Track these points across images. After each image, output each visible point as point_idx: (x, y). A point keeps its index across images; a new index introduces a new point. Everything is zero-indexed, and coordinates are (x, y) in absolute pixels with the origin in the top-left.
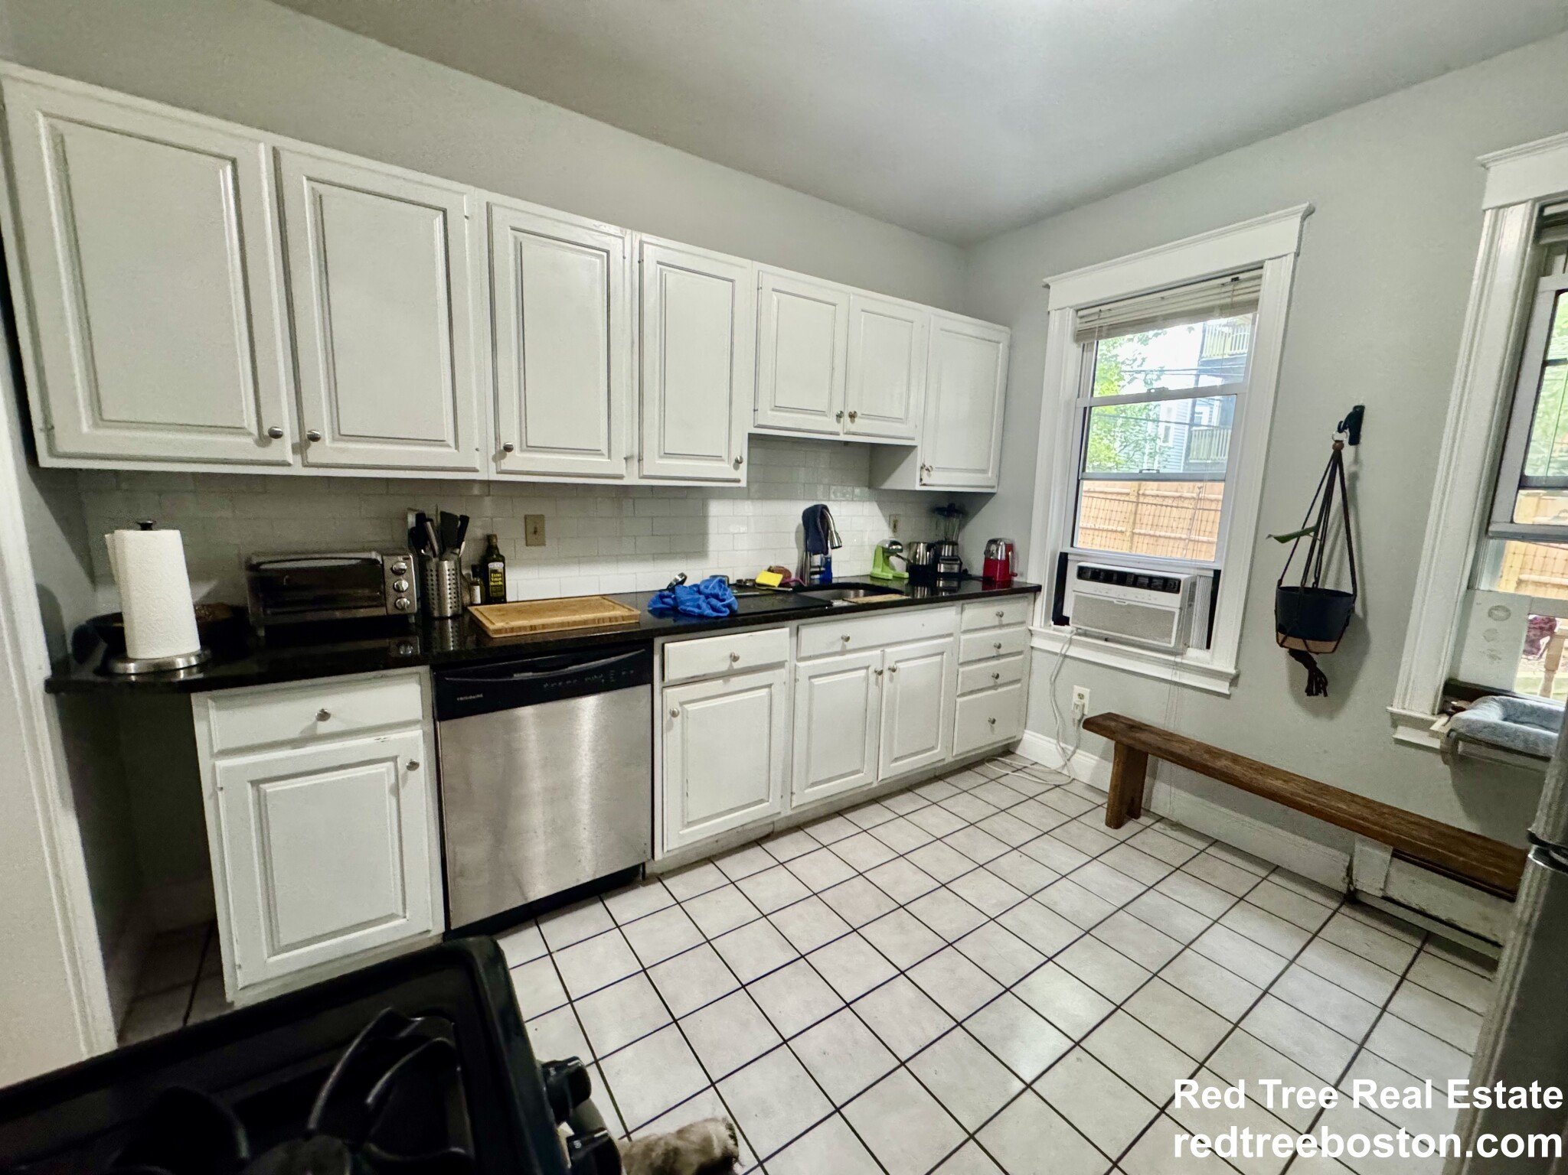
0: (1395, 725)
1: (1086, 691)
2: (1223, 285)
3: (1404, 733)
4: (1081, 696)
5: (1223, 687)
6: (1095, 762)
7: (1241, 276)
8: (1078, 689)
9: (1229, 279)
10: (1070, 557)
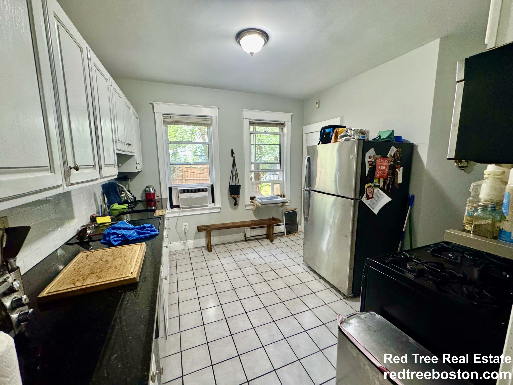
0: (246, 207)
1: (187, 224)
2: (202, 118)
3: (247, 208)
4: (186, 226)
5: (219, 210)
6: (193, 241)
7: (206, 118)
8: (184, 224)
9: (204, 117)
10: (172, 188)
